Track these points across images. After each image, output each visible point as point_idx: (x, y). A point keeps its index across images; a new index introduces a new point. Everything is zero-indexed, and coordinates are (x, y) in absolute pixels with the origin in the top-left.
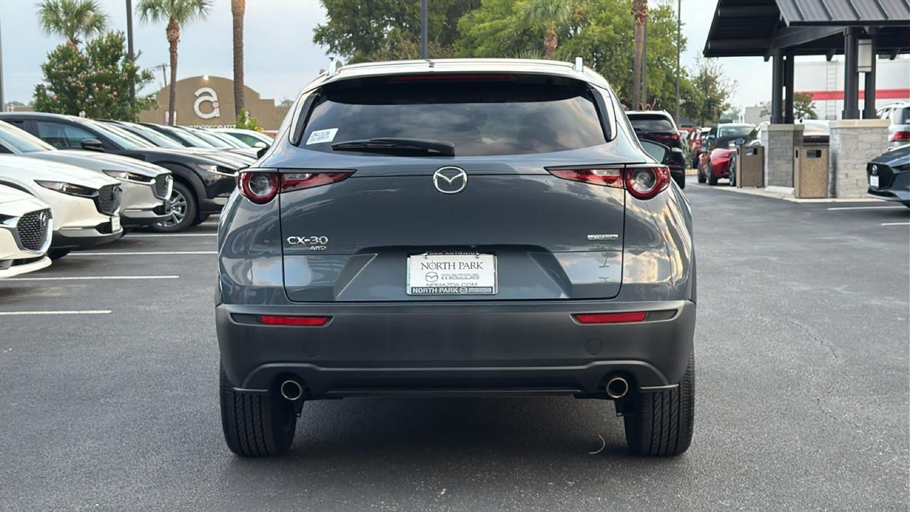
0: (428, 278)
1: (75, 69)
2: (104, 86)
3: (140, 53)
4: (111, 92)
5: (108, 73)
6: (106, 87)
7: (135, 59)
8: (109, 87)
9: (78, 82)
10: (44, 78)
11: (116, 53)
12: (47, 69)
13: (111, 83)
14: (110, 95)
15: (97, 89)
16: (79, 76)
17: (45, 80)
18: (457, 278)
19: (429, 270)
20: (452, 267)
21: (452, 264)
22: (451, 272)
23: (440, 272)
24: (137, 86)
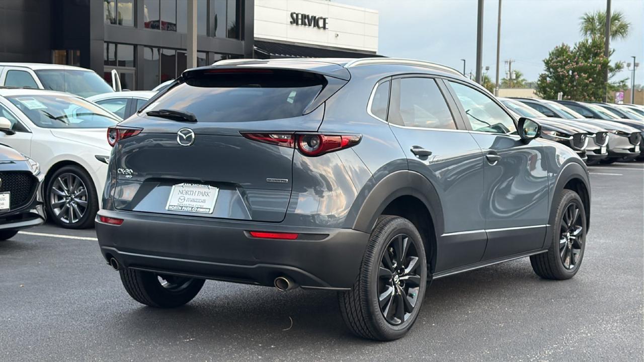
0: (180, 200)
1: (564, 62)
2: (582, 74)
3: (614, 51)
4: (587, 79)
5: (587, 65)
6: (584, 75)
7: (610, 55)
8: (586, 75)
9: (565, 71)
10: (545, 69)
11: (596, 51)
12: (547, 63)
13: (588, 72)
14: (586, 81)
15: (577, 76)
16: (566, 67)
17: (546, 70)
18: (194, 201)
19: (182, 195)
20: (194, 194)
21: (194, 192)
22: (192, 197)
23: (187, 197)
24: (609, 75)
